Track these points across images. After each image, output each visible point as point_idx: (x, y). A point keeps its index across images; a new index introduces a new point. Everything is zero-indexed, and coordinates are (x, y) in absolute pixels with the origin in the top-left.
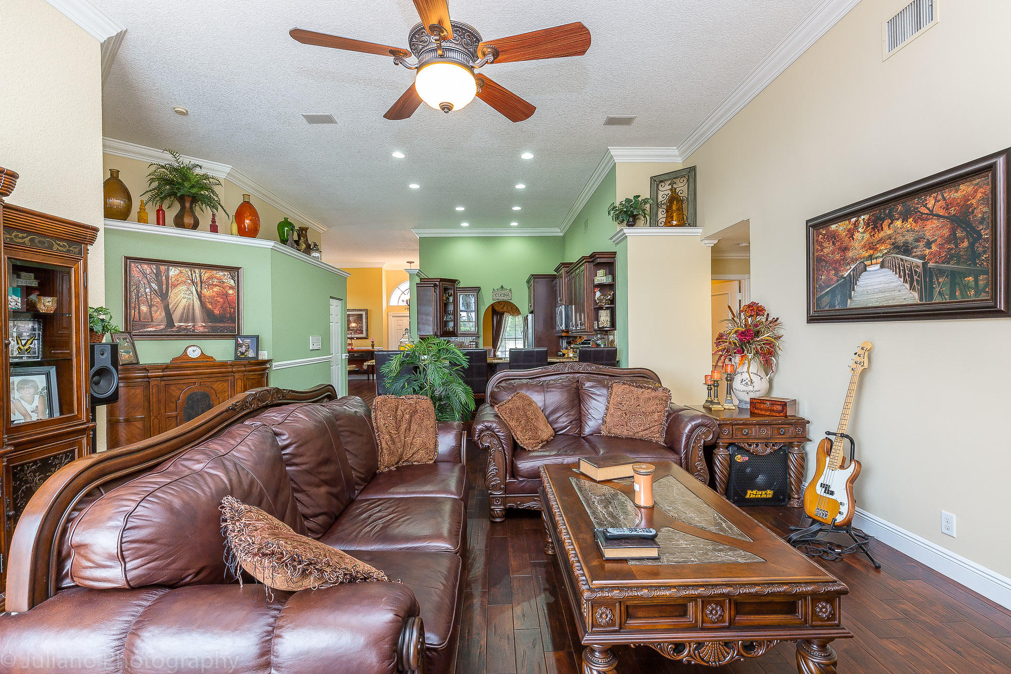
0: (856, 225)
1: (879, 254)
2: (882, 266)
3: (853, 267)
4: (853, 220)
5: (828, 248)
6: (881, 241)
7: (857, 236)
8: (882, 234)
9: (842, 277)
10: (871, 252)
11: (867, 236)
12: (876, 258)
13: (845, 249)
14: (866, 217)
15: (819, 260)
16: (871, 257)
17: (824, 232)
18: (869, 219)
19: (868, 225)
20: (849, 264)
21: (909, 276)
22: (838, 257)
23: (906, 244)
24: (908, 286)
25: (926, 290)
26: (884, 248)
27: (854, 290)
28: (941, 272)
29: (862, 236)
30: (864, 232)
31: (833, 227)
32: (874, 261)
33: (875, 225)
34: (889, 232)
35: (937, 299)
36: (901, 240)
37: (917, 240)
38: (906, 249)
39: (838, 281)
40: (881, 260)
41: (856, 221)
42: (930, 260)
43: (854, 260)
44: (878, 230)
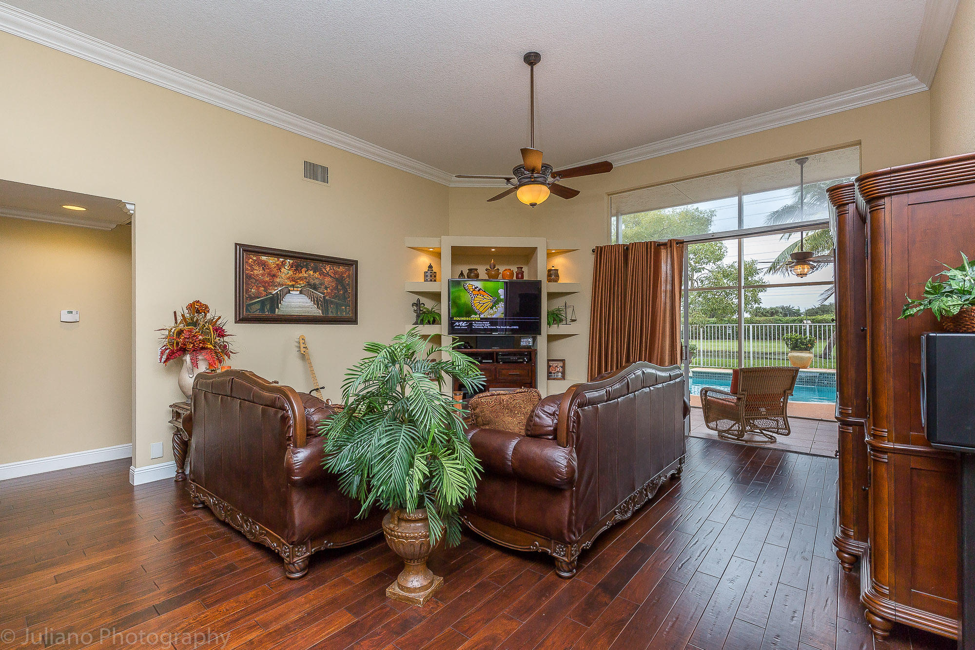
0: (283, 264)
1: (298, 286)
2: (301, 292)
3: (280, 289)
4: (282, 260)
5: (258, 271)
6: (301, 279)
7: (283, 269)
8: (301, 275)
9: (271, 293)
10: (294, 283)
11: (291, 273)
12: (297, 287)
13: (274, 276)
14: (291, 261)
15: (249, 277)
16: (293, 286)
17: (255, 258)
18: (292, 263)
19: (292, 267)
20: (276, 286)
21: (316, 301)
22: (267, 279)
23: (315, 284)
24: (316, 306)
25: (325, 310)
26: (302, 283)
27: (280, 303)
28: (332, 302)
29: (286, 272)
30: (289, 270)
31: (264, 258)
32: (295, 289)
33: (297, 268)
34: (305, 275)
35: (330, 315)
36: (312, 282)
37: (321, 284)
38: (315, 287)
39: (267, 295)
40: (300, 289)
41: (283, 261)
42: (326, 296)
43: (280, 285)
44: (299, 272)
